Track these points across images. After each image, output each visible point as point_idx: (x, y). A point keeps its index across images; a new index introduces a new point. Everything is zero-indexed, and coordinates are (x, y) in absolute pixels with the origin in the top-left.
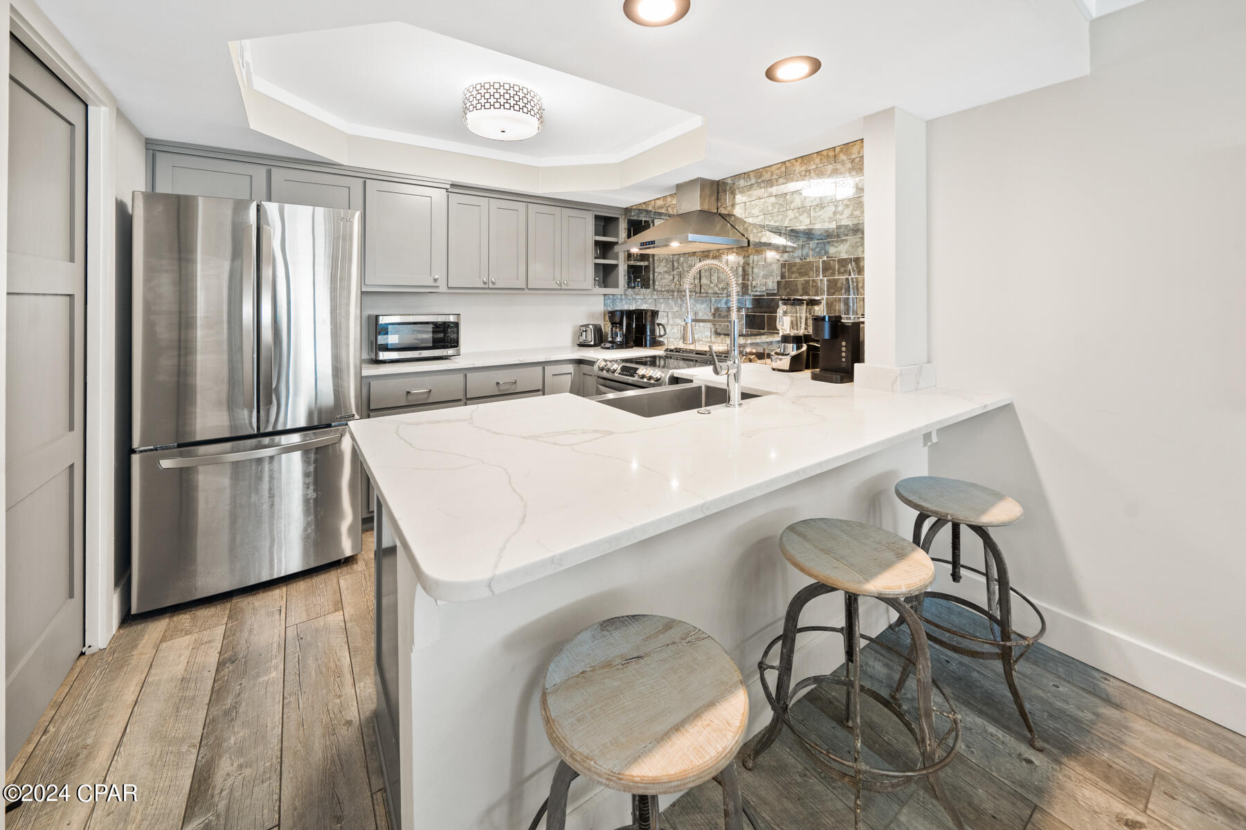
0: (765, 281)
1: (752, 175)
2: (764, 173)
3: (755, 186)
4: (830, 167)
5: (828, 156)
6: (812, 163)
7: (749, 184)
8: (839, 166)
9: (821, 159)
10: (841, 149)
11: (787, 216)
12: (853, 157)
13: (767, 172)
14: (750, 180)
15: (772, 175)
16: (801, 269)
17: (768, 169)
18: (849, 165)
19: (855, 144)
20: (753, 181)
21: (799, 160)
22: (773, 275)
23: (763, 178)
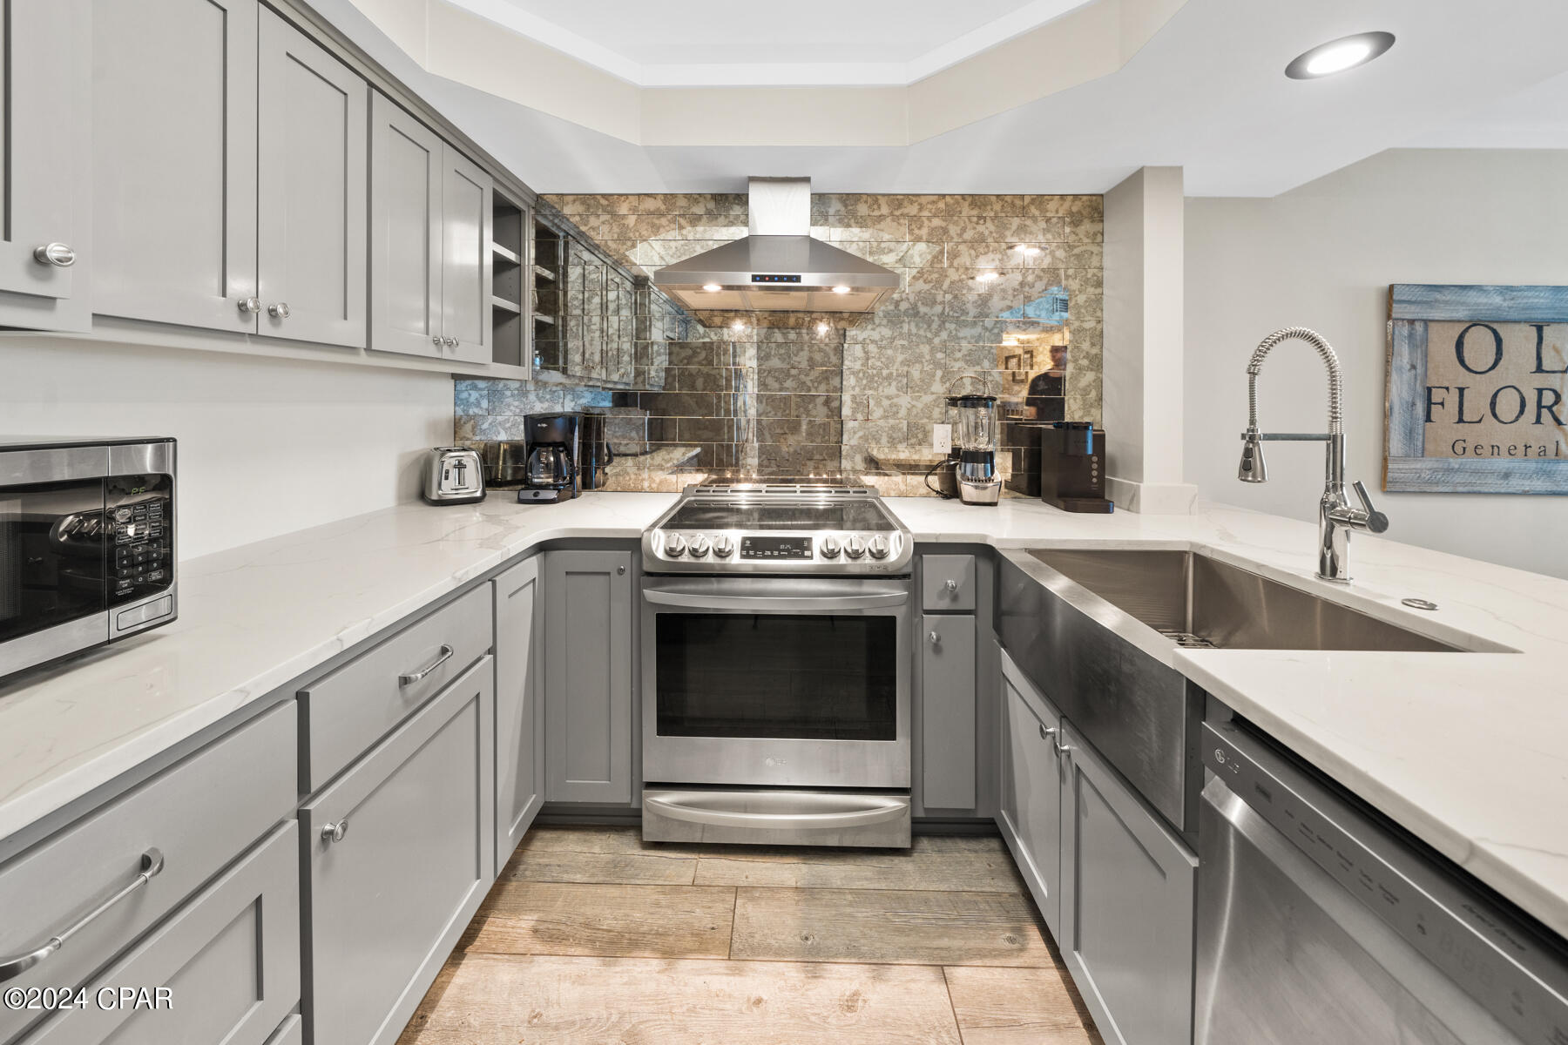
0: (906, 368)
1: (882, 201)
2: (906, 203)
3: (889, 219)
4: (1016, 222)
5: (1013, 205)
6: (989, 208)
7: (877, 213)
8: (1029, 222)
9: (1003, 206)
10: (1033, 199)
11: (946, 276)
12: (1049, 215)
13: (912, 203)
14: (879, 208)
15: (920, 210)
16: (969, 355)
17: (914, 199)
18: (1043, 225)
19: (1052, 200)
20: (885, 210)
21: (970, 199)
22: (922, 362)
23: (905, 211)
